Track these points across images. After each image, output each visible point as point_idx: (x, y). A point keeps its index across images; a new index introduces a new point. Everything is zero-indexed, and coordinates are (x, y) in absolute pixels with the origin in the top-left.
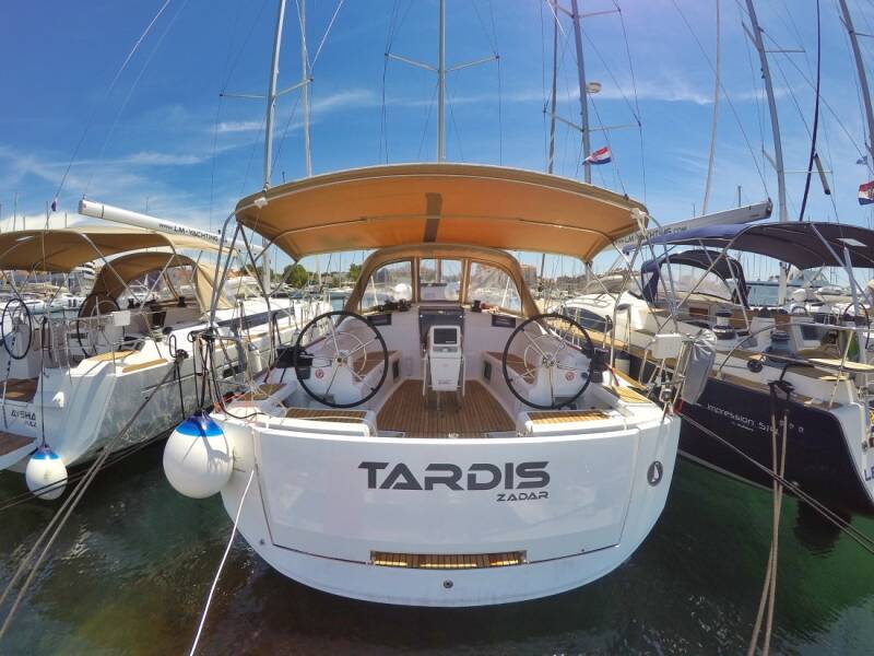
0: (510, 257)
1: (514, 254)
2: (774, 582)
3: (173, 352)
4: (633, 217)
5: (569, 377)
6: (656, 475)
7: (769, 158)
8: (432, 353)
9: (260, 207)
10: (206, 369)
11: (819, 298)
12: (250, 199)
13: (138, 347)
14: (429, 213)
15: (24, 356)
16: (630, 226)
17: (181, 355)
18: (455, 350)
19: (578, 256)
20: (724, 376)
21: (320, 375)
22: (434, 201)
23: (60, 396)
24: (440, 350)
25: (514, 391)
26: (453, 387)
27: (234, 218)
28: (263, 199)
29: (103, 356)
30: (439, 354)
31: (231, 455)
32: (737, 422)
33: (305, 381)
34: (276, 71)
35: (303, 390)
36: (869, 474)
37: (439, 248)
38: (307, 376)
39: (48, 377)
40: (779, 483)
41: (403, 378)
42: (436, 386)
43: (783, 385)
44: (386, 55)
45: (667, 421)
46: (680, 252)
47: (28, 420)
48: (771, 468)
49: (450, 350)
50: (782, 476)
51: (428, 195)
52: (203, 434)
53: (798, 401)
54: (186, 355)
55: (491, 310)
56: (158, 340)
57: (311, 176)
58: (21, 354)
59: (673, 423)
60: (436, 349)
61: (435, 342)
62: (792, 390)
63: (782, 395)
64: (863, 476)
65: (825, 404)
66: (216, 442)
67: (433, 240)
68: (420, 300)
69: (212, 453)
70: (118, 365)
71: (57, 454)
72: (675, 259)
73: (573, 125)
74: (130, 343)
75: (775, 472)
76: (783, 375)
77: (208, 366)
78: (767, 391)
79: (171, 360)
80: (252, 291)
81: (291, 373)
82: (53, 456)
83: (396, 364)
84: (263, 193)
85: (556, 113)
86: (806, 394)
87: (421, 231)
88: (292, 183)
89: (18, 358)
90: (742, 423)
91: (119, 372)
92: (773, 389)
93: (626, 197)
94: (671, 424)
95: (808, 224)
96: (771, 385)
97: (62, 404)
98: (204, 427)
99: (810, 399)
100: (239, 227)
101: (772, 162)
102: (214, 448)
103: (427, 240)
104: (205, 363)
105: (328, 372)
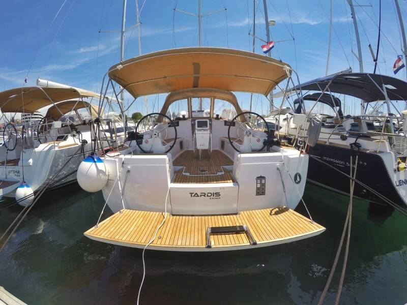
0: (232, 94)
1: (234, 93)
2: (351, 217)
3: (81, 141)
4: (284, 69)
5: (258, 141)
6: (298, 179)
7: (355, 55)
8: (197, 132)
9: (119, 69)
10: (96, 137)
11: (380, 119)
12: (115, 66)
13: (65, 139)
14: (195, 73)
15: (14, 149)
16: (284, 75)
17: (84, 142)
18: (207, 130)
19: (263, 93)
20: (330, 143)
21: (147, 142)
22: (197, 67)
23: (31, 161)
24: (200, 130)
25: (234, 148)
26: (207, 147)
27: (108, 75)
28: (121, 66)
29: (49, 143)
30: (199, 132)
31: (107, 173)
32: (337, 163)
33: (140, 145)
34: (125, 20)
35: (140, 149)
36: (398, 184)
37: (200, 91)
38: (141, 143)
39: (25, 153)
40: (353, 180)
41: (185, 149)
42: (199, 147)
43: (356, 144)
44: (174, 9)
45: (302, 155)
46: (311, 94)
47: (16, 174)
48: (350, 175)
49: (204, 130)
50: (354, 178)
51: (193, 64)
52: (95, 162)
53: (364, 151)
54: (86, 142)
55: (224, 120)
56: (74, 136)
57: (141, 55)
58: (13, 148)
59: (305, 157)
60: (198, 130)
61: (198, 127)
62: (361, 146)
63: (356, 149)
64: (395, 184)
65: (376, 152)
66: (101, 166)
67: (197, 87)
68: (192, 117)
69: (99, 171)
70: (57, 146)
71: (29, 185)
72: (308, 98)
73: (263, 41)
74: (62, 138)
75: (351, 176)
76: (356, 141)
77: (97, 136)
78: (349, 148)
79: (80, 144)
80: (117, 119)
81: (134, 142)
82: (28, 186)
83: (181, 143)
84: (121, 63)
85: (255, 35)
86: (367, 148)
87: (191, 82)
88: (133, 58)
89: (11, 150)
90: (339, 164)
91: (57, 149)
92: (352, 147)
93: (281, 61)
94: (304, 157)
95: (366, 74)
96: (351, 145)
97: (31, 164)
98: (96, 160)
99: (368, 150)
100: (110, 80)
101: (356, 57)
102: (100, 169)
103: (194, 87)
104: (96, 134)
105: (150, 140)
